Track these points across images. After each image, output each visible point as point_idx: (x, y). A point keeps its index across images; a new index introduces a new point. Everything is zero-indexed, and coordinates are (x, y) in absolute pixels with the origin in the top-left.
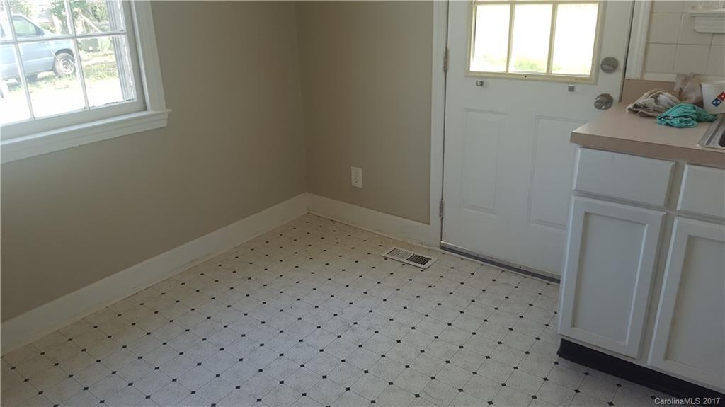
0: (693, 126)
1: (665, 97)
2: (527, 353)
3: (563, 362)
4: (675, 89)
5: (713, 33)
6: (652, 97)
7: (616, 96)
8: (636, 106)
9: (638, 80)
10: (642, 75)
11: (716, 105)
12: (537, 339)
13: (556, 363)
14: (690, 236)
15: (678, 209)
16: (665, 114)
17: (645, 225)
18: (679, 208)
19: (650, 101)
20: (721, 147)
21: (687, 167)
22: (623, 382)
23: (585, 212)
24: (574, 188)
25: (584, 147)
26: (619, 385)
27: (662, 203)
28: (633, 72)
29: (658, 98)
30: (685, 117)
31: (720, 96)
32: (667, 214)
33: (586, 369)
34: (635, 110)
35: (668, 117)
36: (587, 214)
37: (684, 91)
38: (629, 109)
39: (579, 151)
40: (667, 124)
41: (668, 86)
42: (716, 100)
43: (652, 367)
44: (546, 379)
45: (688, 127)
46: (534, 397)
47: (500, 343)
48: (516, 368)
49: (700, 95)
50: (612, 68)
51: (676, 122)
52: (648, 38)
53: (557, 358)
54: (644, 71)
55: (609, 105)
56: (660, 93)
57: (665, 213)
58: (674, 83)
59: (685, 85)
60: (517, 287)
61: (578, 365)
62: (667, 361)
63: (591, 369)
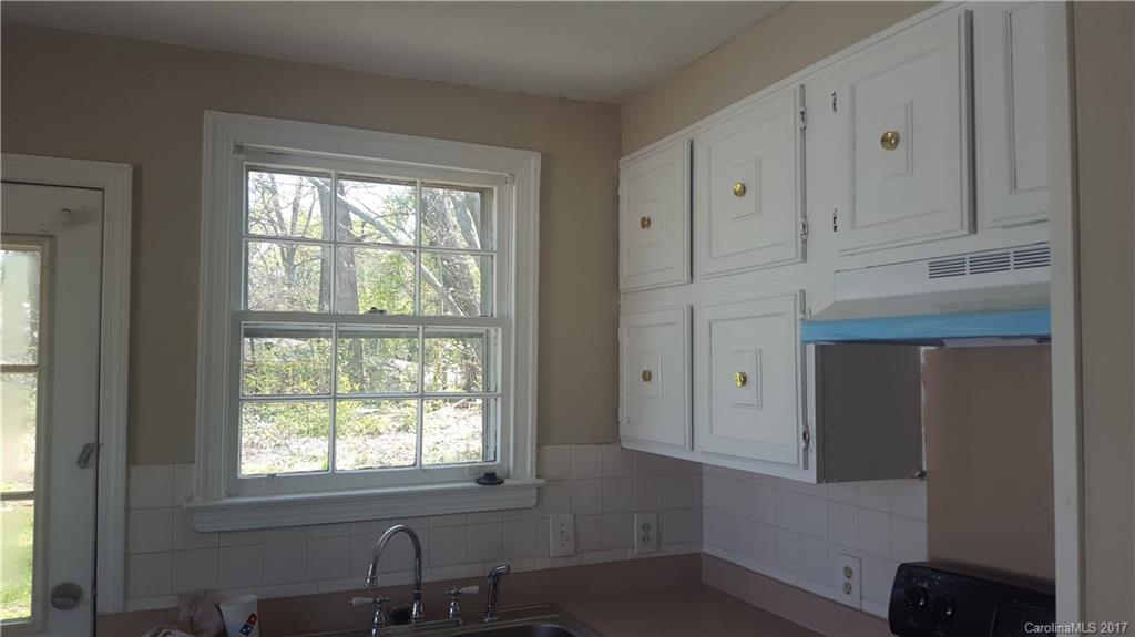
4: (181, 618)
5: (220, 532)
9: (120, 613)
10: (125, 604)
11: (247, 633)
28: (109, 603)
31: (250, 619)
37: (196, 619)
42: (246, 627)
50: (72, 601)
52: (127, 544)
54: (126, 597)
58: (177, 609)
59: (195, 612)
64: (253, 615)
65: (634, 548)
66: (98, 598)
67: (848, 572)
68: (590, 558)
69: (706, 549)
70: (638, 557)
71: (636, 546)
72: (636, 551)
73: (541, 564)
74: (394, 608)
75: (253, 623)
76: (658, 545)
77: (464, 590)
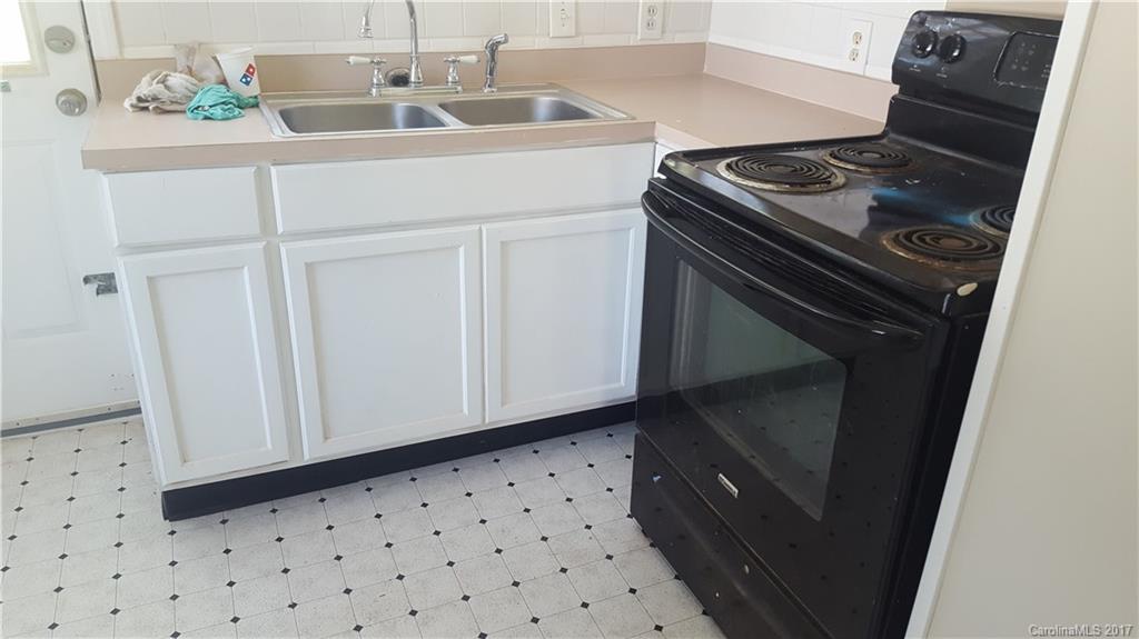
0: (240, 116)
1: (178, 80)
2: (119, 545)
3: (179, 525)
4: (179, 65)
6: (158, 83)
7: (88, 89)
8: (140, 99)
9: (117, 60)
10: (121, 53)
11: (247, 83)
12: (120, 516)
13: (173, 533)
14: (306, 264)
15: (279, 233)
16: (193, 104)
17: (243, 267)
18: (280, 230)
19: (157, 88)
20: (295, 134)
21: (273, 170)
22: (276, 504)
23: (148, 277)
24: (116, 244)
25: (108, 171)
26: (274, 511)
27: (257, 231)
28: (105, 49)
29: (168, 83)
30: (223, 103)
31: (248, 71)
32: (268, 243)
33: (218, 517)
34: (142, 105)
35: (203, 107)
36: (150, 280)
37: (194, 68)
38: (132, 106)
39: (105, 180)
40: (206, 118)
41: (170, 64)
42: (245, 76)
43: (316, 459)
44: (173, 563)
45: (235, 117)
46: (174, 597)
47: (63, 557)
48: (117, 576)
49: (218, 73)
50: (67, 45)
51: (218, 111)
53: (168, 526)
54: (121, 45)
55: (83, 106)
56: (166, 76)
57: (264, 243)
58: (172, 58)
60: (30, 459)
61: (204, 517)
62: (329, 441)
63: (225, 513)
64: (250, 66)
65: (637, 33)
66: (92, 44)
67: (858, 38)
68: (591, 41)
69: (713, 38)
70: (640, 43)
71: (639, 31)
72: (638, 37)
73: (541, 43)
74: (392, 73)
75: (252, 74)
76: (663, 32)
77: (462, 58)
